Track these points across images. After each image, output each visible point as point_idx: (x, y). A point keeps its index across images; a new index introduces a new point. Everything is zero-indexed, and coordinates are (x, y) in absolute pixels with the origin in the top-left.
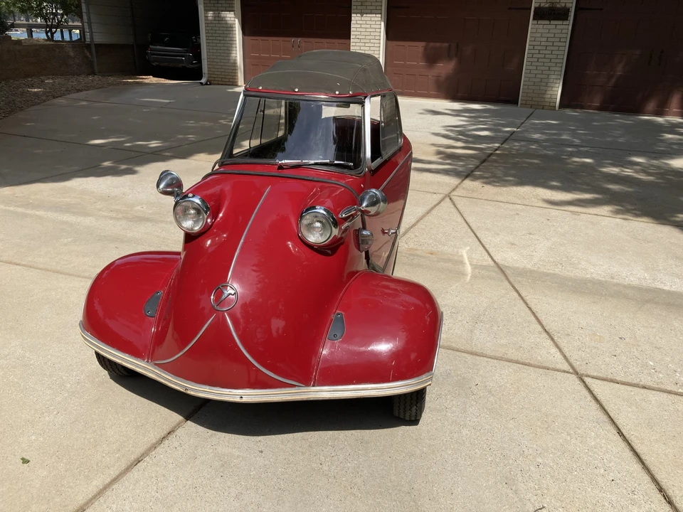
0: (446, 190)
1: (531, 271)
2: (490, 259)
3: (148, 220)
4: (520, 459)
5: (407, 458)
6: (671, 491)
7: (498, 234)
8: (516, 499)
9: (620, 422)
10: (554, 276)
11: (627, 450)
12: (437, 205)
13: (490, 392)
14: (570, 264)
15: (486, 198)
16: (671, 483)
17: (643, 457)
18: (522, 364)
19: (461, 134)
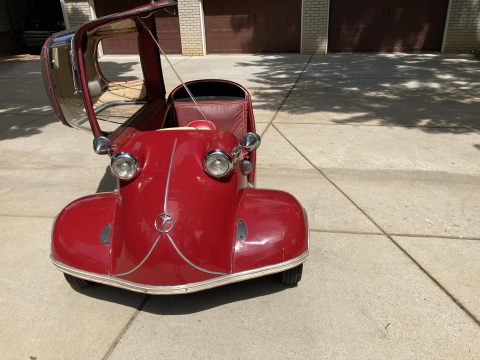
0: (268, 120)
1: (339, 169)
2: (310, 165)
3: (63, 167)
4: (367, 296)
5: (296, 308)
6: (461, 300)
7: (311, 147)
8: (371, 322)
9: (419, 261)
10: (354, 170)
11: (428, 278)
12: (265, 131)
13: (336, 255)
14: (362, 161)
15: (296, 122)
16: (460, 295)
17: (439, 281)
18: (350, 233)
19: (267, 78)
